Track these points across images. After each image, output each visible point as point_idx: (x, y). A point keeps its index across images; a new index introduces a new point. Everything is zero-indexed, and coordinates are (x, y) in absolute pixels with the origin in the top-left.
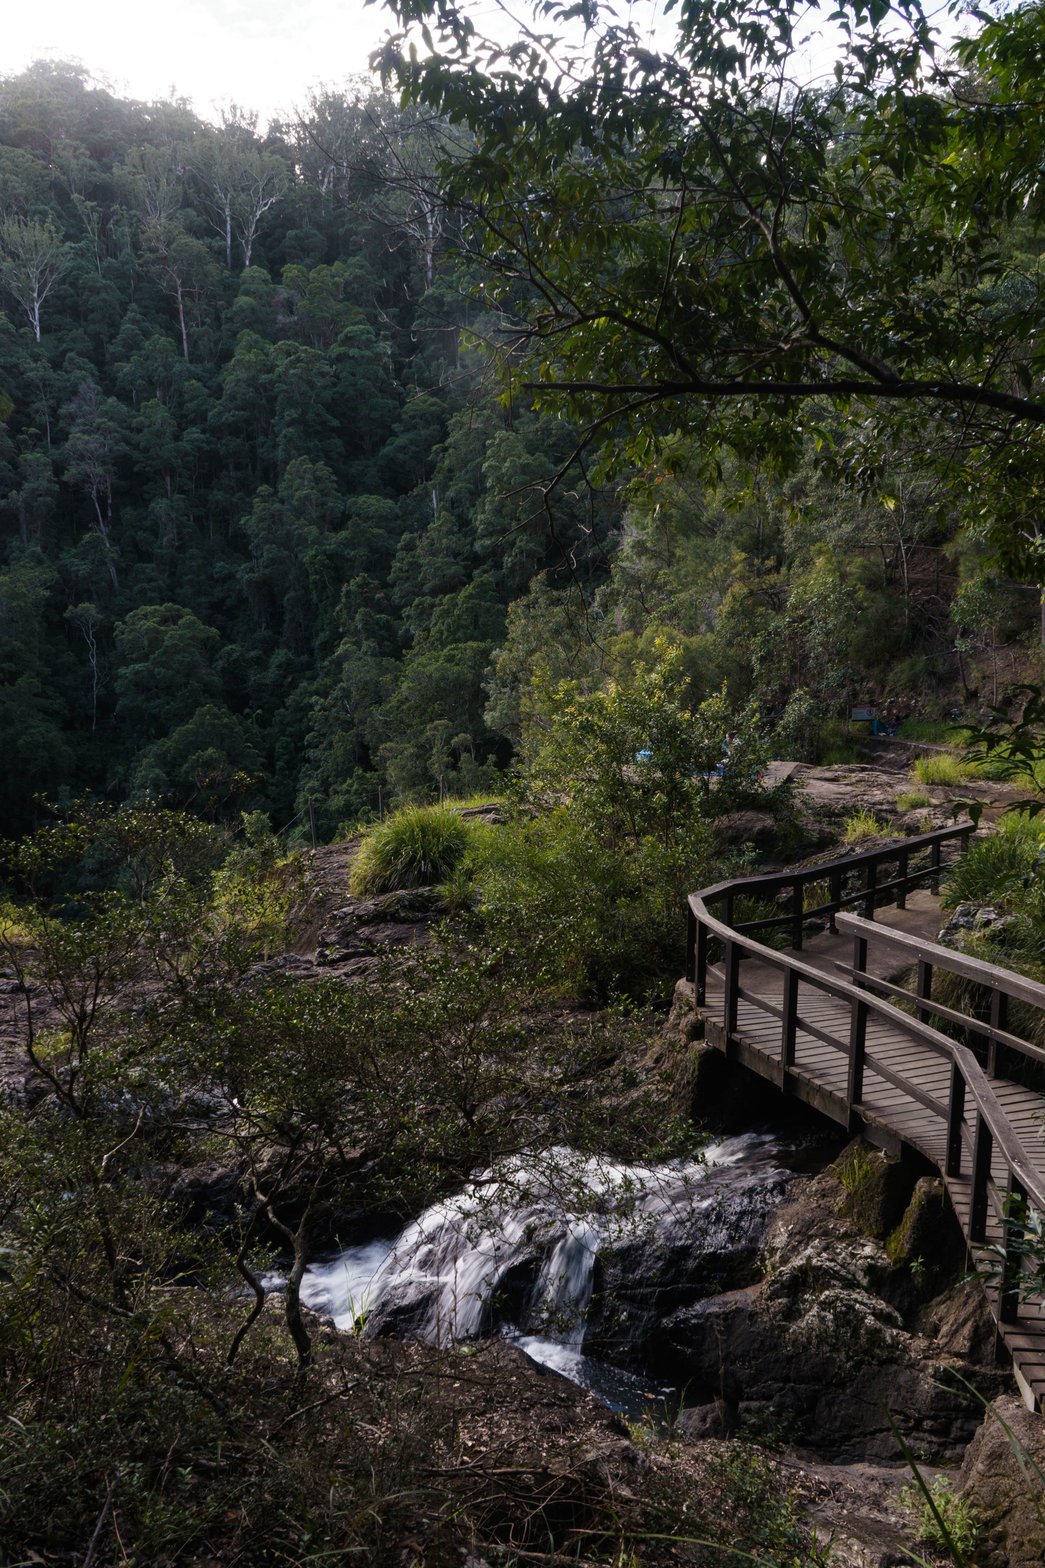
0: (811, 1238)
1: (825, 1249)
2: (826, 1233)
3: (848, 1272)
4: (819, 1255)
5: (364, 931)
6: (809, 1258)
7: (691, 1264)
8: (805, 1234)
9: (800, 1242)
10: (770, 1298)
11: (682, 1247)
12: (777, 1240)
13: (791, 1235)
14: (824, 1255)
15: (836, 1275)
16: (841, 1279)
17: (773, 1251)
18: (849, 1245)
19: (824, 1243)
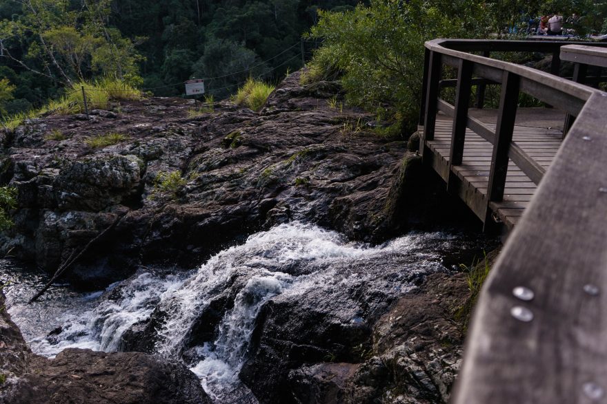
0: (411, 334)
1: (418, 350)
2: (429, 333)
3: (432, 382)
4: (409, 354)
5: (293, 100)
6: (398, 355)
7: (321, 330)
8: (408, 328)
9: (398, 336)
10: (358, 383)
11: (318, 314)
12: (383, 328)
13: (395, 326)
14: (414, 356)
15: (416, 381)
16: (421, 387)
17: (378, 336)
18: (445, 351)
19: (419, 343)
